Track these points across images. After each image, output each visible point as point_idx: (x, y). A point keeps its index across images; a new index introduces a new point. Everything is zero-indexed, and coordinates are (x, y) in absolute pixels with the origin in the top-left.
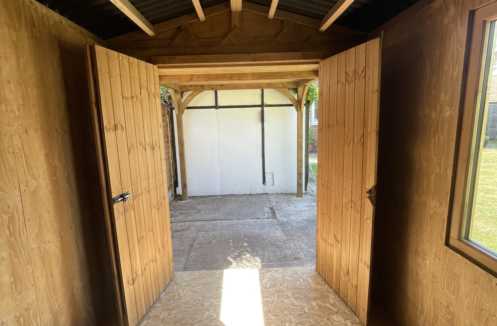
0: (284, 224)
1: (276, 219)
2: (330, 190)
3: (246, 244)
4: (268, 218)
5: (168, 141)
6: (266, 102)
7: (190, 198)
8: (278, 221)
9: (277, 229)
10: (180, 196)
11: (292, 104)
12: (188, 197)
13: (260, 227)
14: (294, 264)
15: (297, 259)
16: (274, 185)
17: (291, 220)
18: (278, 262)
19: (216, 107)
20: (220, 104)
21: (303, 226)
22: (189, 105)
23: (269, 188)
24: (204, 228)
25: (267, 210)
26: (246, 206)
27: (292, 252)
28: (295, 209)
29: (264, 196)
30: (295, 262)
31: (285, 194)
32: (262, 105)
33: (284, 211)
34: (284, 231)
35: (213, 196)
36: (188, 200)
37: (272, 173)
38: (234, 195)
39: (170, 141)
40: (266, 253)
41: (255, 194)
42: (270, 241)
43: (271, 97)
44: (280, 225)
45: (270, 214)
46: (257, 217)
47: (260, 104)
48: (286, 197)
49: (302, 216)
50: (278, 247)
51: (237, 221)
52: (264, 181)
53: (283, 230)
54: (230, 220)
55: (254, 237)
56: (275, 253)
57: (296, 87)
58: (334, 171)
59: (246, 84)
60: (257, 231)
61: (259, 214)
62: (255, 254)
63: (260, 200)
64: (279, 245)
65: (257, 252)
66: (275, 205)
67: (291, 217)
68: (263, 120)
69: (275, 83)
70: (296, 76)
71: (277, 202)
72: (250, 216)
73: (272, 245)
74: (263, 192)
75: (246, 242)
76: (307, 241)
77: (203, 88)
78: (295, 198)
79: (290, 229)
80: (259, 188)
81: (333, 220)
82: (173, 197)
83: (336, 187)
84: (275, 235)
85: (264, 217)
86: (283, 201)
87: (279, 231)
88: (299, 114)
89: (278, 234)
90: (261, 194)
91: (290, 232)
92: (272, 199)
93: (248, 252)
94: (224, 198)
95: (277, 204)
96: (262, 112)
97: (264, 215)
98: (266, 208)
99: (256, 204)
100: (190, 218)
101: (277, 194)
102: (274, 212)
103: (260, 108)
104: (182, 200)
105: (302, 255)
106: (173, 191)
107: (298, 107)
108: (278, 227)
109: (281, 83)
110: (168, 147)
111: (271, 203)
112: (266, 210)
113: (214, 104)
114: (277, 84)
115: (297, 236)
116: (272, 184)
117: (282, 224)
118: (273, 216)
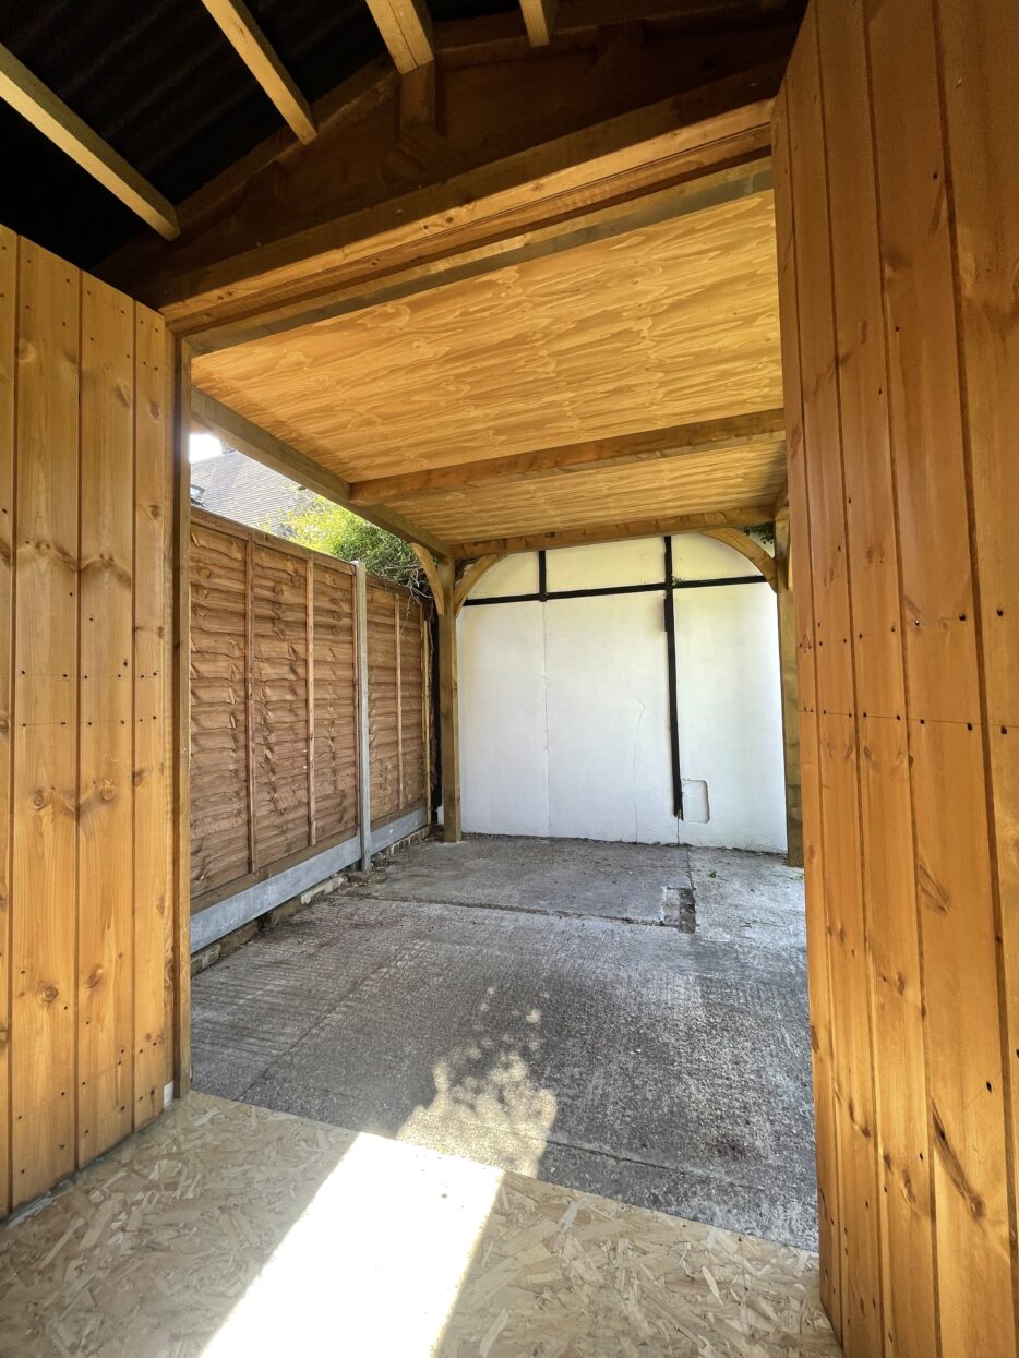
0: (714, 953)
1: (691, 930)
4: (662, 924)
6: (681, 572)
8: (695, 941)
9: (682, 971)
13: (619, 954)
15: (732, 1149)
16: (709, 818)
17: (746, 942)
18: (629, 1147)
19: (543, 595)
20: (552, 588)
21: (790, 975)
23: (692, 829)
24: (441, 926)
25: (669, 894)
26: (608, 875)
27: (713, 1101)
28: (772, 905)
29: (676, 852)
31: (748, 851)
32: (669, 585)
33: (730, 905)
34: (706, 985)
35: (528, 837)
36: (458, 842)
37: (703, 786)
39: (427, 684)
40: (598, 1079)
41: (651, 843)
42: (638, 1018)
43: (692, 557)
44: (698, 956)
45: (676, 914)
46: (625, 916)
47: (661, 579)
48: (746, 861)
49: (796, 935)
50: (659, 1055)
51: (554, 919)
52: (678, 808)
53: (701, 980)
54: (534, 912)
55: (580, 991)
56: (635, 1087)
57: (767, 520)
59: (617, 526)
60: (602, 968)
61: (636, 907)
62: (547, 1073)
63: (658, 864)
64: (666, 1045)
65: (560, 1066)
66: (702, 884)
67: (748, 933)
68: (669, 626)
69: (702, 514)
71: (713, 875)
72: (604, 908)
73: (640, 1040)
74: (675, 841)
77: (505, 547)
78: (780, 868)
79: (732, 977)
80: (664, 827)
82: (425, 832)
84: (663, 998)
85: (649, 919)
86: (735, 875)
87: (687, 982)
89: (680, 993)
90: (667, 845)
91: (729, 996)
92: (698, 865)
94: (556, 846)
95: (711, 879)
96: (668, 605)
97: (652, 910)
98: (669, 889)
99: (641, 873)
101: (719, 852)
102: (692, 907)
103: (661, 594)
104: (442, 840)
105: (759, 1136)
106: (426, 813)
108: (687, 963)
111: (690, 877)
112: (664, 897)
113: (535, 590)
114: (706, 517)
116: (703, 817)
117: (707, 955)
118: (683, 918)
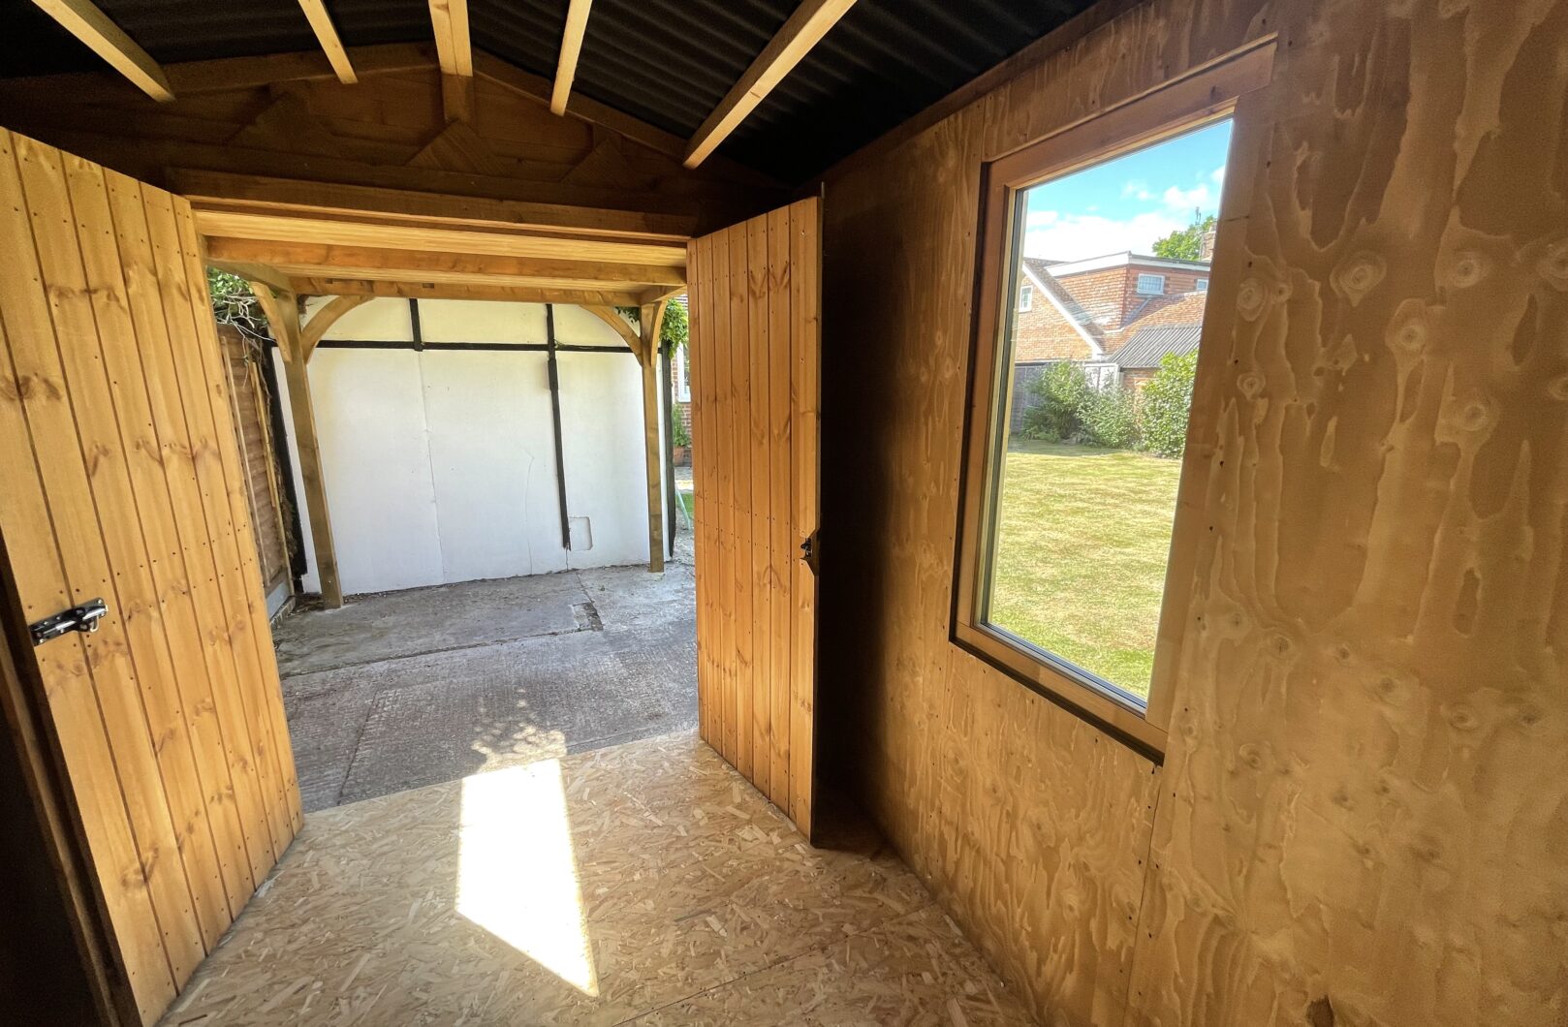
0: (621, 639)
1: (601, 629)
2: (725, 548)
3: (522, 703)
4: (579, 630)
5: (261, 441)
6: (561, 337)
7: (348, 599)
8: (606, 635)
9: (605, 653)
10: (313, 597)
11: (627, 345)
12: (342, 600)
13: (559, 655)
14: (649, 729)
15: (657, 716)
16: (592, 546)
17: (638, 627)
18: (609, 733)
19: (417, 344)
20: (427, 336)
21: (667, 638)
22: (327, 337)
23: (579, 556)
24: (399, 677)
25: (576, 609)
26: (521, 606)
27: (642, 703)
28: (646, 601)
29: (569, 577)
30: (652, 725)
31: (622, 566)
32: (551, 346)
33: (621, 607)
34: (622, 657)
35: (422, 589)
36: (343, 607)
37: (586, 520)
38: (483, 580)
39: (267, 441)
40: (579, 717)
41: (544, 573)
42: (588, 686)
43: (572, 324)
44: (611, 643)
45: (586, 621)
46: (551, 632)
47: (544, 341)
48: (623, 574)
49: (665, 616)
50: (609, 696)
51: (496, 647)
52: (566, 541)
53: (618, 655)
54: (475, 646)
55: (545, 682)
56: (601, 713)
57: (636, 306)
58: (731, 503)
59: (503, 288)
60: (553, 665)
61: (555, 623)
62: (548, 724)
63: (556, 588)
64: (611, 690)
65: (555, 718)
66: (598, 598)
67: (637, 622)
68: (554, 385)
69: (583, 291)
70: (634, 277)
71: (603, 589)
72: (532, 630)
73: (593, 693)
74: (564, 568)
75: (522, 696)
76: (677, 672)
77: (372, 290)
78: (646, 575)
79: (635, 648)
80: (554, 557)
81: (733, 617)
82: (292, 602)
83: (738, 541)
84: (599, 670)
85: (570, 629)
86: (618, 585)
87: (610, 658)
88: (647, 371)
89: (609, 664)
90: (559, 573)
91: (637, 658)
92: (589, 583)
93: (529, 721)
94: (455, 593)
95: (602, 592)
96: (552, 364)
97: (569, 623)
98: (574, 606)
99: (547, 598)
100: (351, 656)
101: (601, 570)
102: (596, 614)
103: (545, 354)
104: (322, 609)
105: (667, 707)
106: (288, 584)
107: (644, 353)
108: (606, 648)
109: (598, 292)
110: (263, 458)
111: (586, 593)
112: (573, 611)
113: (409, 337)
114: (586, 294)
115: (654, 663)
116: (587, 545)
117: (616, 641)
118: (592, 623)
